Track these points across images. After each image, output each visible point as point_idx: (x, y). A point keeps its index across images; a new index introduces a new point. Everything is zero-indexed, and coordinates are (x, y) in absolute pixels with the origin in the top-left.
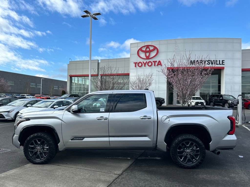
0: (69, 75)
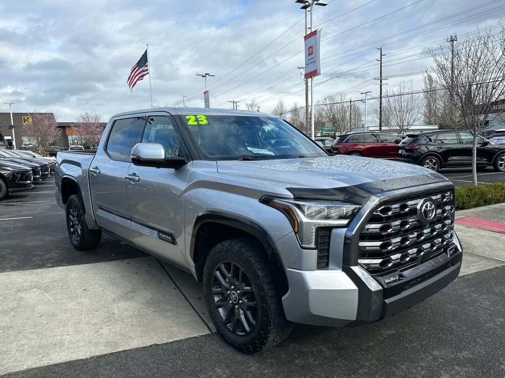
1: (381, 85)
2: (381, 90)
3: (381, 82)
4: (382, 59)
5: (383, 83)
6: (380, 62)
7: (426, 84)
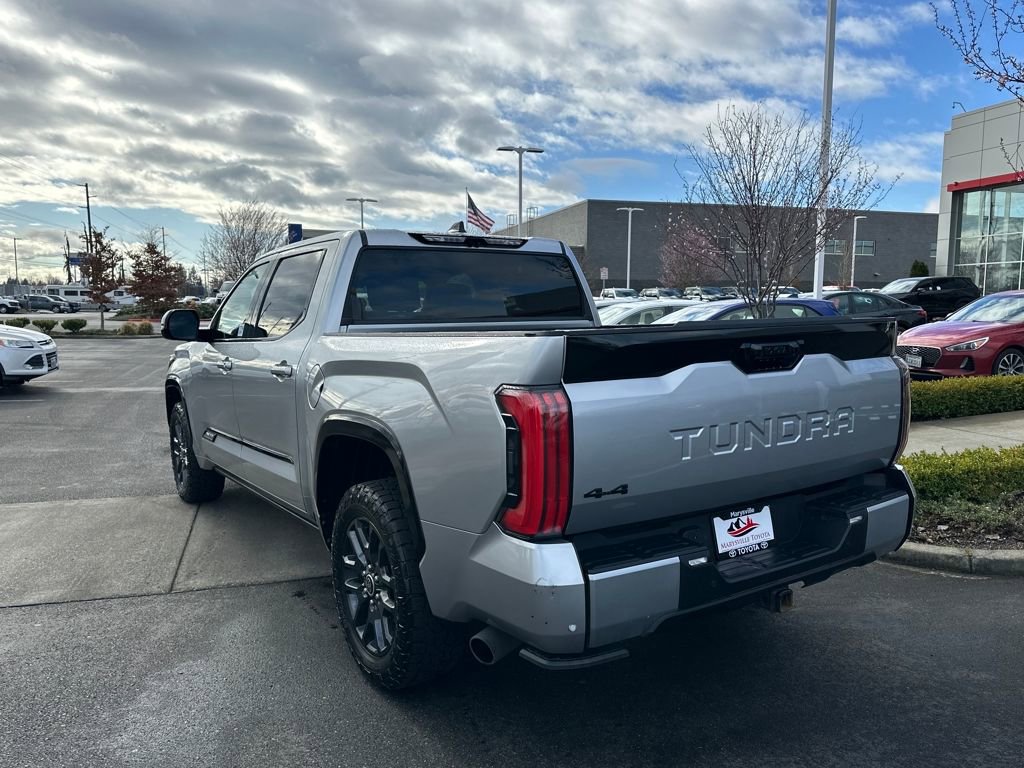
0: (950, 188)
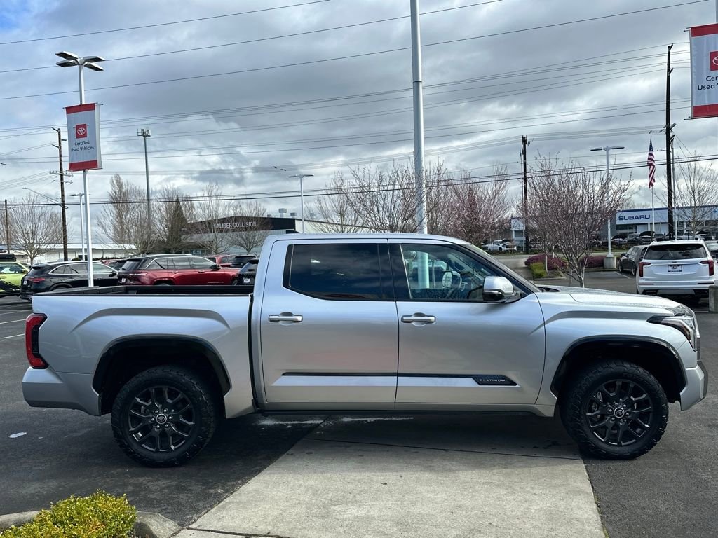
1: (62, 184)
2: (62, 191)
3: (62, 179)
4: (62, 146)
5: (64, 180)
6: (58, 149)
7: (114, 187)
